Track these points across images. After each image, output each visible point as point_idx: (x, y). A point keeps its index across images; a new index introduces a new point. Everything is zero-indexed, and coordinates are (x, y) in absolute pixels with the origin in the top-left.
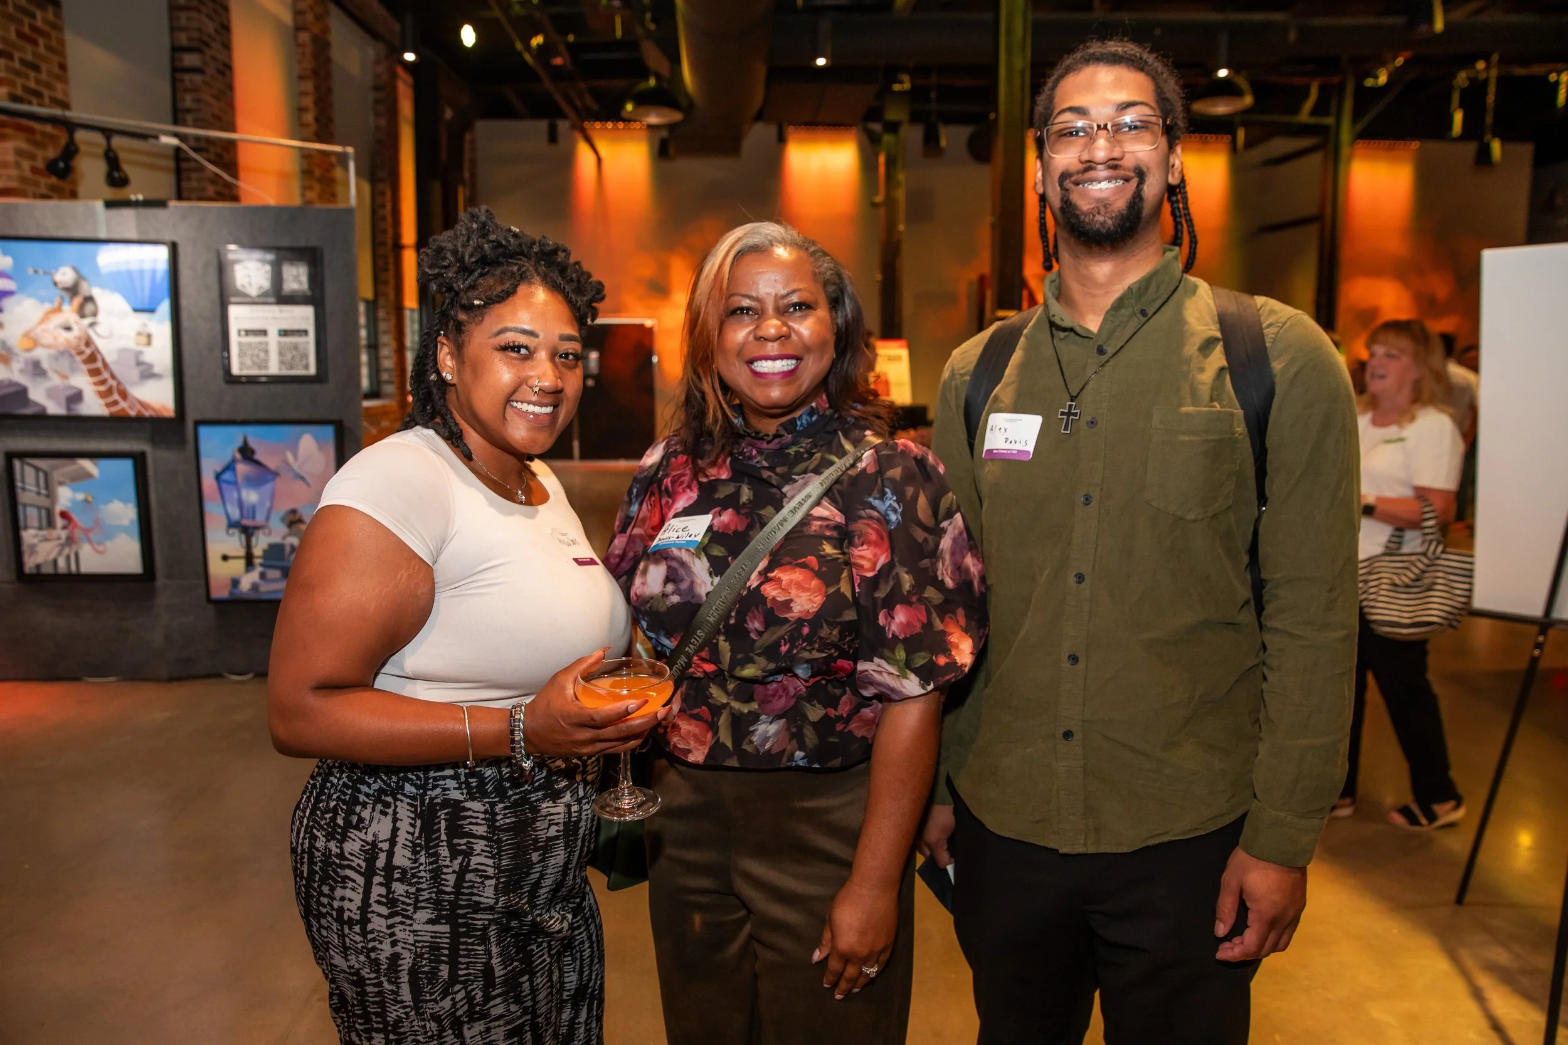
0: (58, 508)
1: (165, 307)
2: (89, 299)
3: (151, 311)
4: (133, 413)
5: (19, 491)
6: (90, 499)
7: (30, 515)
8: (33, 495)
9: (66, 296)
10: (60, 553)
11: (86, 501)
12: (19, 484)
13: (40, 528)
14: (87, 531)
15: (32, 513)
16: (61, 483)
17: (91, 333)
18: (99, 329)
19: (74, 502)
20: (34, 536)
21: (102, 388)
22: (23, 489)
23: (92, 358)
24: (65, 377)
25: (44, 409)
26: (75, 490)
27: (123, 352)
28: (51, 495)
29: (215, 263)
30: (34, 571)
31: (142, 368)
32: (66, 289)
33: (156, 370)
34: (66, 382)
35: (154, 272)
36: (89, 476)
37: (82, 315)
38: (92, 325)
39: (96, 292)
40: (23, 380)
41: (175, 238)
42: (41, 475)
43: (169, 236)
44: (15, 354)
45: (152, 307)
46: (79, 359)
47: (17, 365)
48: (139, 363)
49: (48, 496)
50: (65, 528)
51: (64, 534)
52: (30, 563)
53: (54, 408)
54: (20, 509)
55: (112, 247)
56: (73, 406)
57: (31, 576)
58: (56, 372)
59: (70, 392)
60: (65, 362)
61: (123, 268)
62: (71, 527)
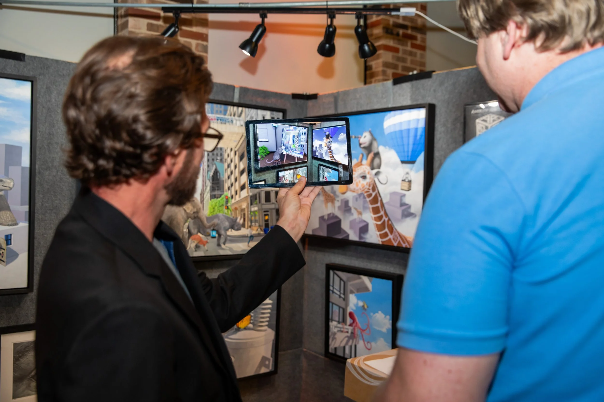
0: (349, 310)
1: (421, 159)
2: (377, 155)
3: (413, 162)
4: (395, 244)
5: (331, 292)
6: (366, 307)
7: (335, 311)
8: (337, 296)
9: (365, 152)
10: (347, 343)
11: (363, 306)
12: (331, 288)
13: (339, 322)
14: (363, 330)
15: (335, 309)
16: (352, 292)
17: (376, 180)
18: (382, 177)
19: (356, 305)
20: (336, 327)
21: (379, 223)
22: (333, 292)
23: (375, 200)
24: (360, 213)
25: (348, 236)
26: (358, 298)
27: (393, 194)
28: (346, 300)
29: (462, 120)
30: (333, 352)
31: (404, 208)
32: (364, 148)
33: (412, 210)
34: (360, 216)
35: (416, 129)
36: (366, 289)
37: (373, 168)
38: (377, 174)
39: (381, 149)
40: (338, 214)
41: (433, 102)
42: (342, 283)
43: (429, 100)
44: (338, 196)
45: (413, 160)
46: (368, 200)
47: (337, 204)
48: (402, 204)
49: (344, 299)
50: (351, 325)
51: (350, 329)
52: (333, 345)
53: (353, 237)
54: (331, 304)
55: (393, 113)
56: (362, 235)
57: (331, 354)
58: (356, 209)
59: (362, 225)
60: (361, 201)
61: (397, 129)
62: (354, 325)
